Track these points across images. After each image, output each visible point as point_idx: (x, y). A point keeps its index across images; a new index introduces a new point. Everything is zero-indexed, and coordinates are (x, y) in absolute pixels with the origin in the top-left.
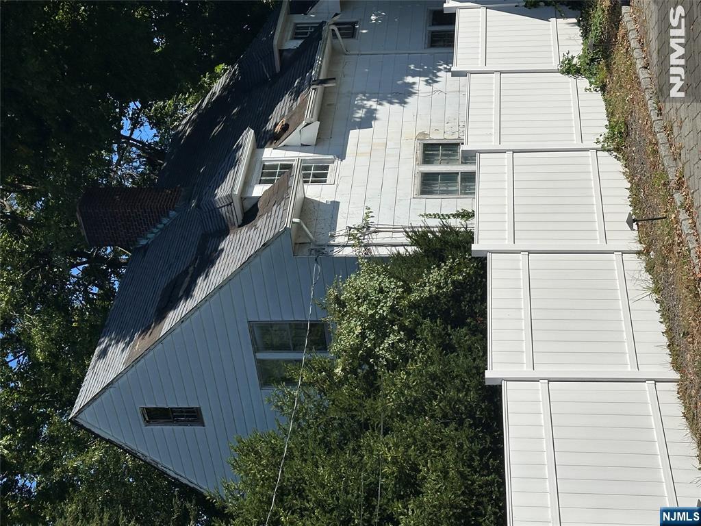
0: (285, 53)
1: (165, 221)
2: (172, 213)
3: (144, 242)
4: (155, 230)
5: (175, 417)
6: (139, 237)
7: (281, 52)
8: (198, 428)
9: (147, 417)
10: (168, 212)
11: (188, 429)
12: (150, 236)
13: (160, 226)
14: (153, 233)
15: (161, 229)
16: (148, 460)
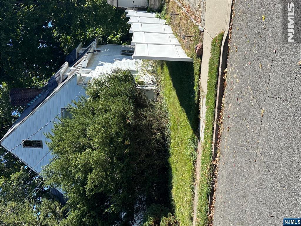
0: (79, 54)
1: (37, 97)
2: (40, 95)
3: (29, 105)
4: (33, 101)
5: (33, 145)
6: (28, 102)
7: (78, 53)
8: (40, 149)
9: (24, 144)
10: (38, 94)
11: (37, 149)
12: (31, 102)
13: (35, 99)
14: (32, 101)
15: (35, 100)
16: (23, 161)
